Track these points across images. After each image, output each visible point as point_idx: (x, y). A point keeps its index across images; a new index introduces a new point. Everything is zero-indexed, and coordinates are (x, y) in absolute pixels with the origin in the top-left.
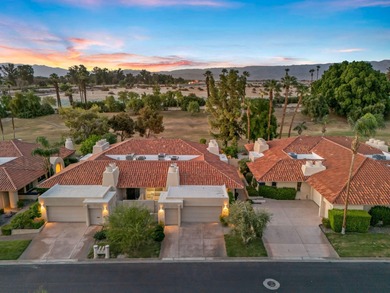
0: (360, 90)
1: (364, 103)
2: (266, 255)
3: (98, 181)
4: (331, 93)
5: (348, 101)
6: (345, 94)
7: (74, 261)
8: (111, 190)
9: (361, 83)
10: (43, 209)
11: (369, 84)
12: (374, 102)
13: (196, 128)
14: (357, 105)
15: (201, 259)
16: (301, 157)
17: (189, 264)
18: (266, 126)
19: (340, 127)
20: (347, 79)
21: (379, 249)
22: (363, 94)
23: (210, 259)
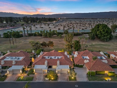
0: (103, 33)
1: (104, 36)
2: (76, 80)
3: (44, 64)
4: (96, 33)
5: (100, 35)
6: (99, 33)
7: (42, 81)
8: (47, 66)
9: (104, 31)
10: (34, 71)
11: (106, 31)
12: (107, 36)
13: (61, 42)
14: (103, 36)
15: (65, 81)
16: (85, 57)
17: (62, 82)
18: (78, 47)
19: (98, 42)
20: (100, 29)
21: (96, 79)
22: (104, 34)
23: (66, 81)
